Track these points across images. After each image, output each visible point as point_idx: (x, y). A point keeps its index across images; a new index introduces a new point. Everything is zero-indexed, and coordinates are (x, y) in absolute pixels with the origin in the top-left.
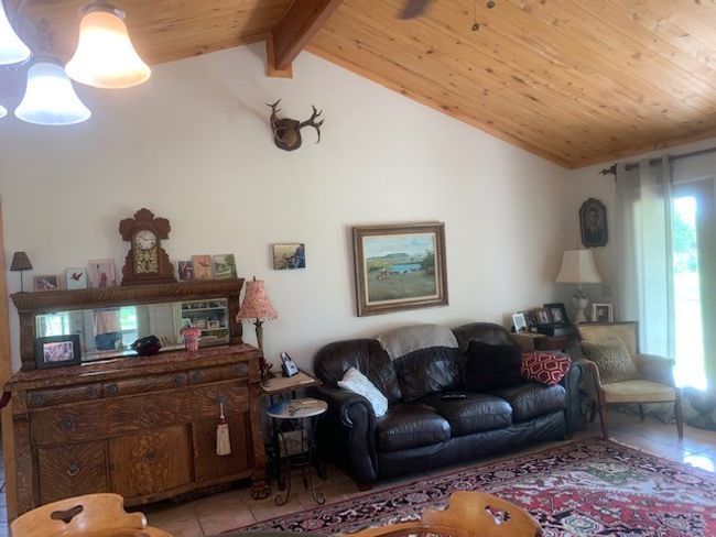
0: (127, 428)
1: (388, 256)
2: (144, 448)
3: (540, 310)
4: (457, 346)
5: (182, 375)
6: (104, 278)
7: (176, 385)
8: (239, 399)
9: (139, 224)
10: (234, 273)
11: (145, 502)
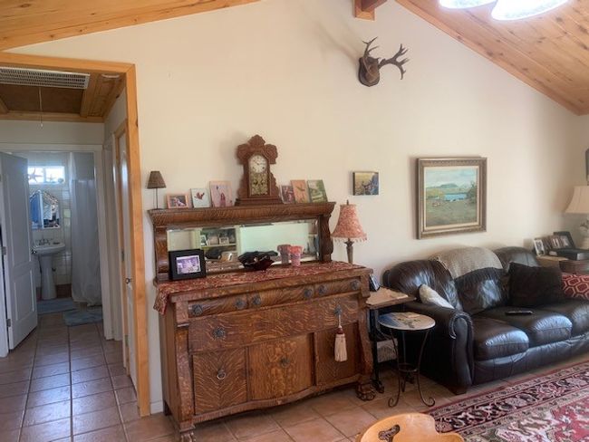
0: (267, 337)
1: (442, 186)
2: (278, 355)
3: (552, 237)
4: (502, 267)
5: (310, 288)
6: (223, 198)
7: (305, 296)
8: (352, 311)
9: (252, 149)
10: (325, 197)
11: (279, 403)
